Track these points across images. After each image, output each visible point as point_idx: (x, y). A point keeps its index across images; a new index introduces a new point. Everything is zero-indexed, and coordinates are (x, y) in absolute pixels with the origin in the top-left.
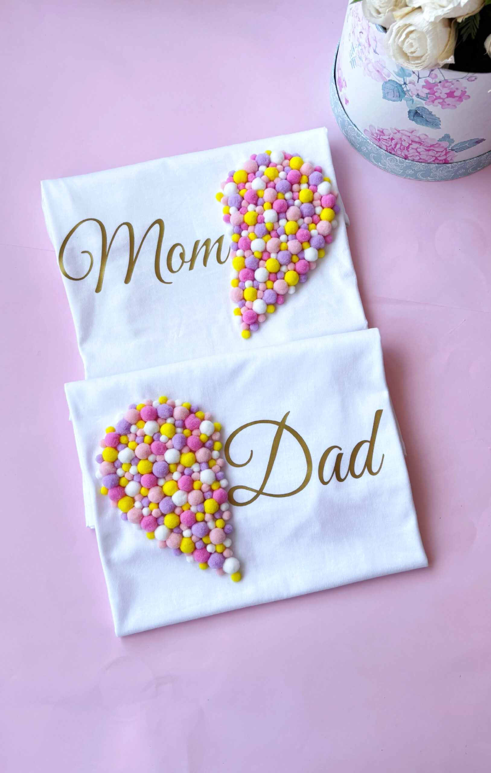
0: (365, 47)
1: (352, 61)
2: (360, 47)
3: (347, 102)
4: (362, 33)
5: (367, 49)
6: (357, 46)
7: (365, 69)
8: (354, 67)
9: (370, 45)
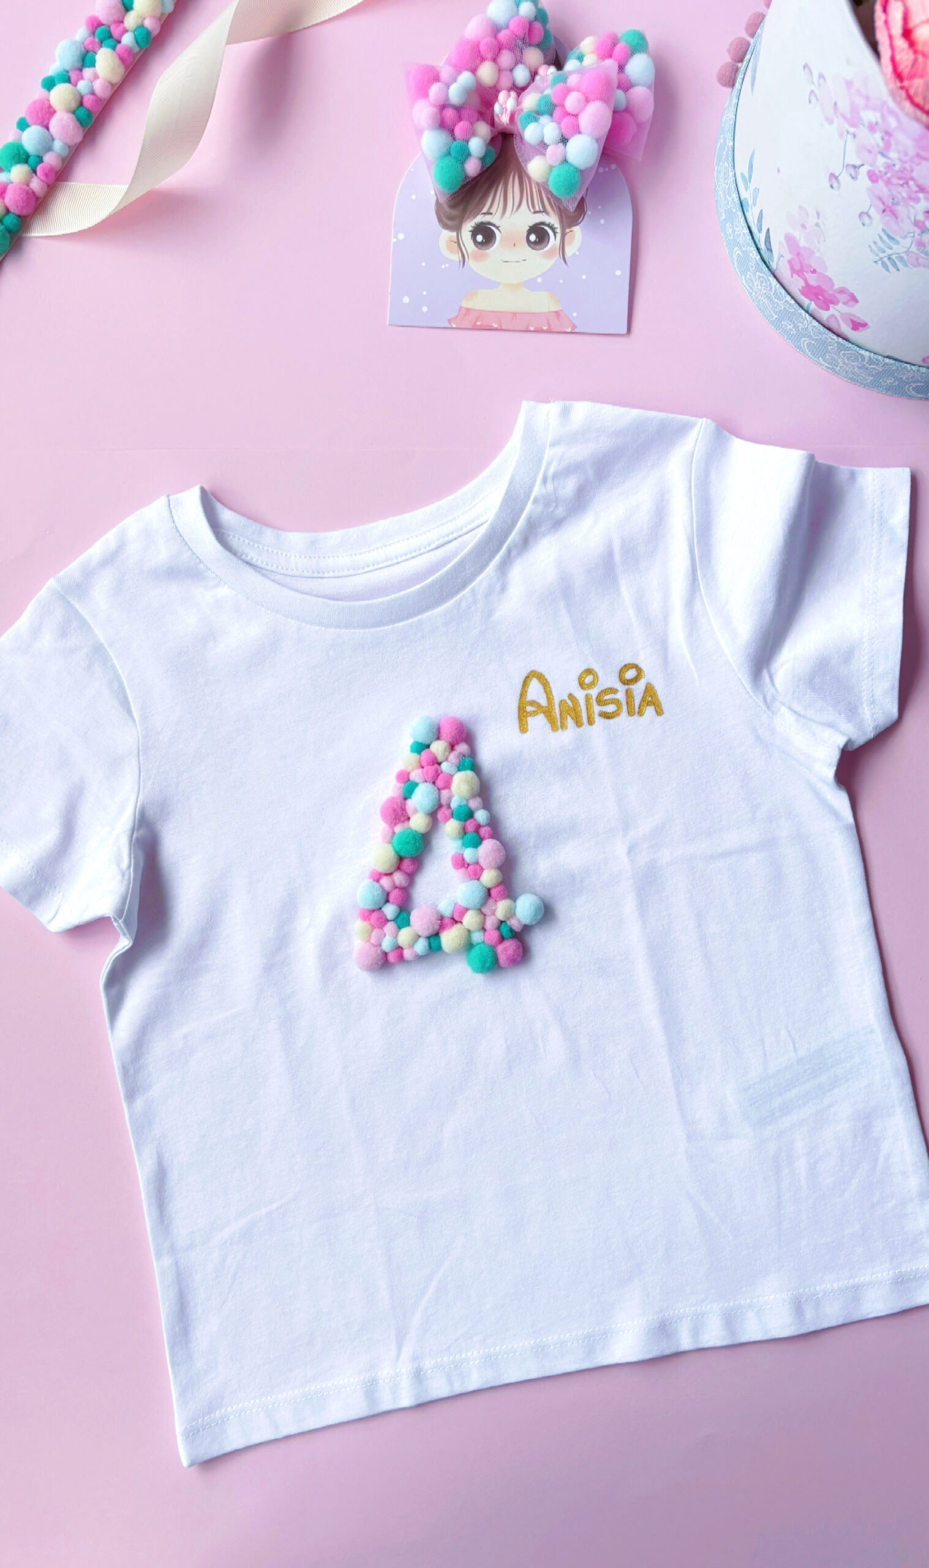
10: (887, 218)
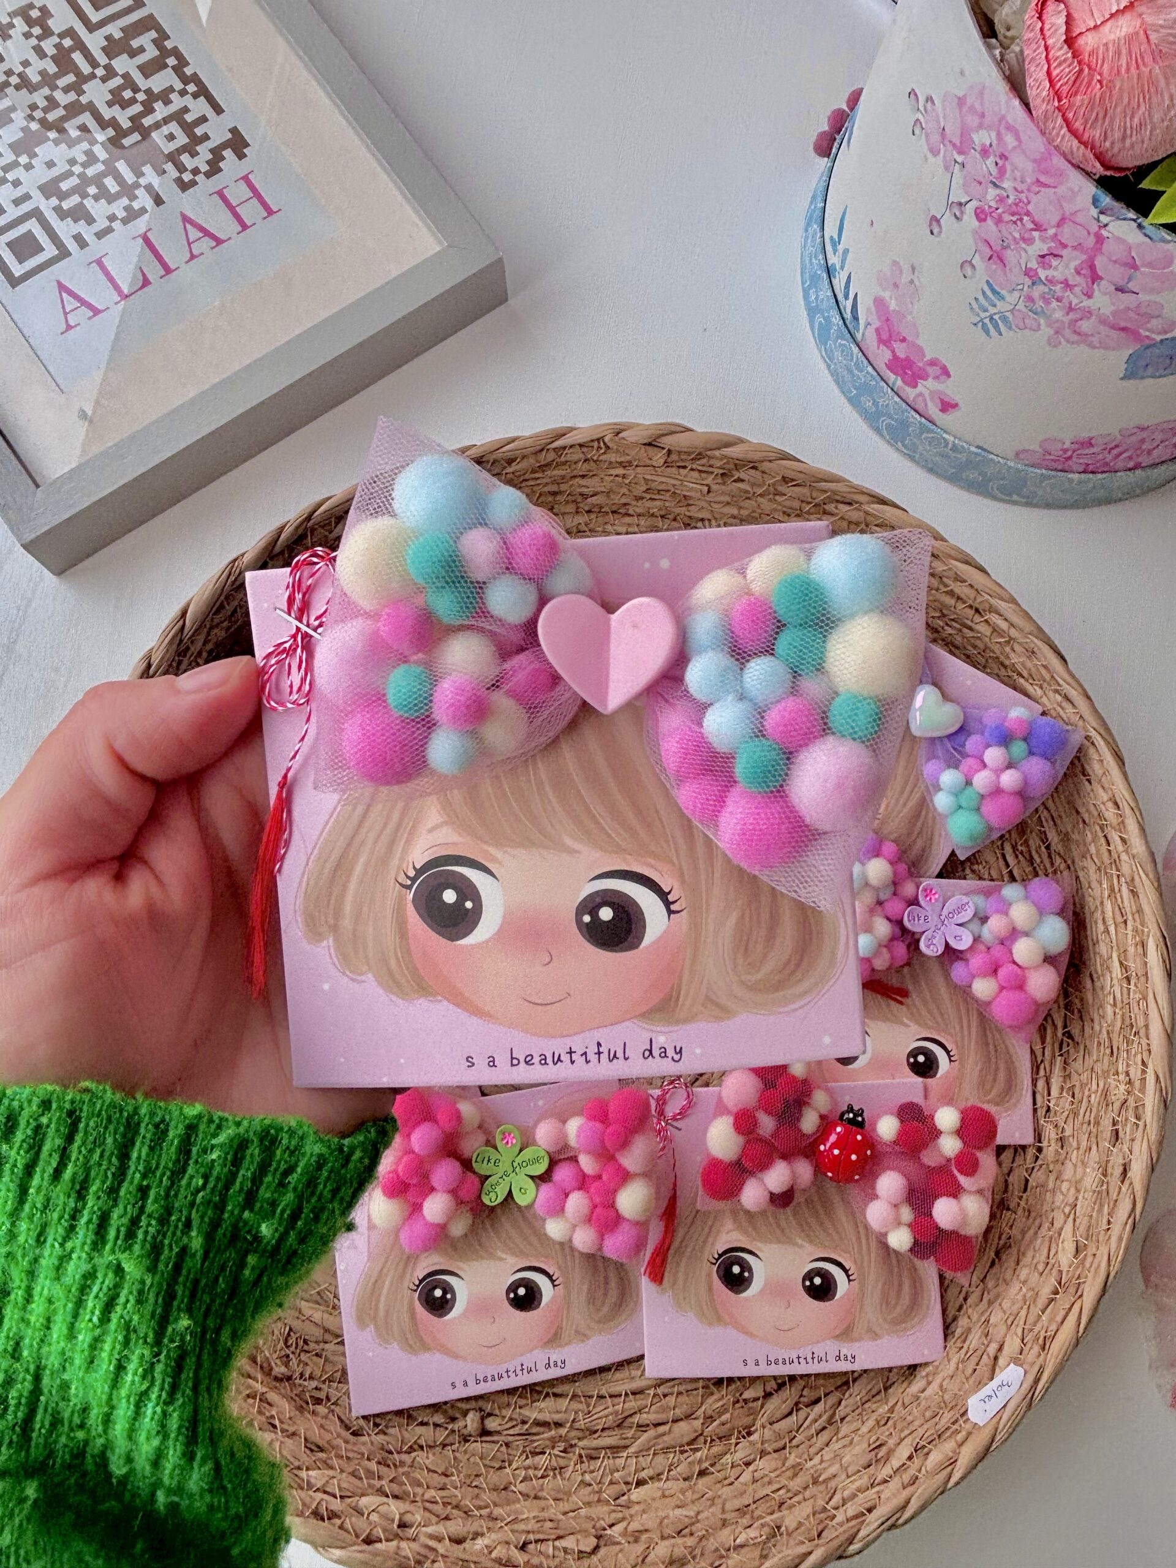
0: (1067, 285)
1: (987, 321)
2: (1040, 289)
3: (947, 406)
4: (1056, 256)
5: (1077, 290)
6: (1020, 287)
7: (1057, 332)
8: (1001, 334)
9: (1095, 277)
10: (994, 267)
